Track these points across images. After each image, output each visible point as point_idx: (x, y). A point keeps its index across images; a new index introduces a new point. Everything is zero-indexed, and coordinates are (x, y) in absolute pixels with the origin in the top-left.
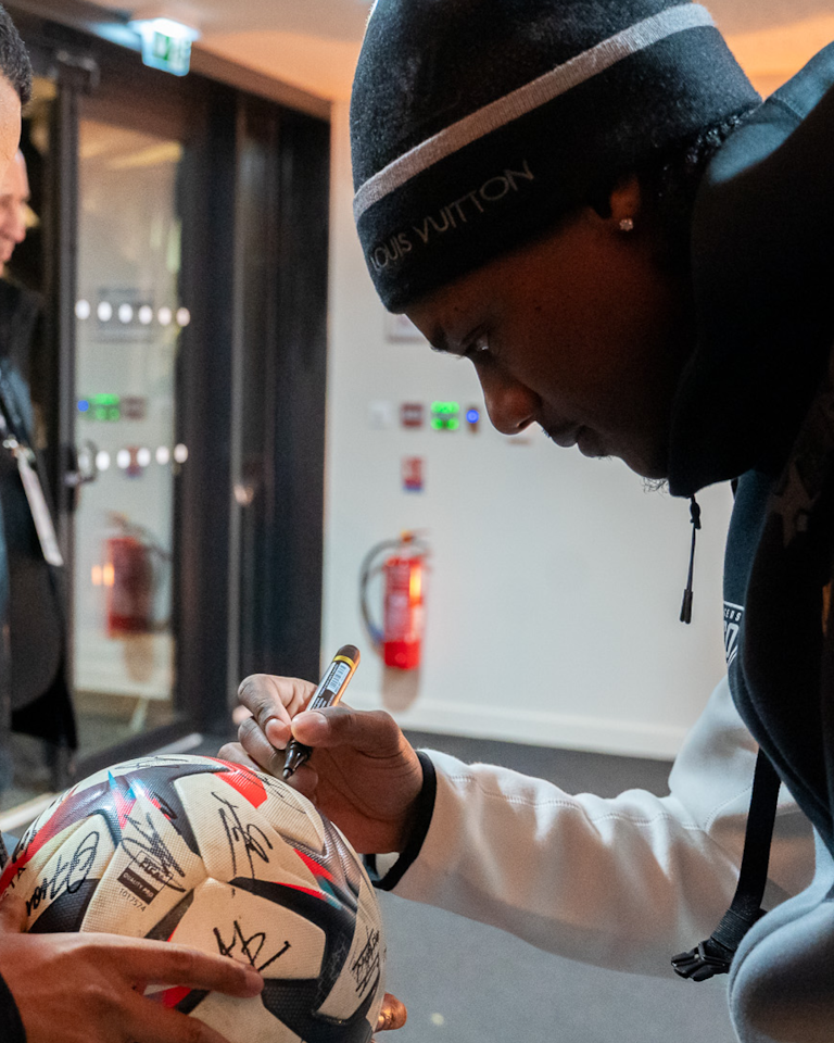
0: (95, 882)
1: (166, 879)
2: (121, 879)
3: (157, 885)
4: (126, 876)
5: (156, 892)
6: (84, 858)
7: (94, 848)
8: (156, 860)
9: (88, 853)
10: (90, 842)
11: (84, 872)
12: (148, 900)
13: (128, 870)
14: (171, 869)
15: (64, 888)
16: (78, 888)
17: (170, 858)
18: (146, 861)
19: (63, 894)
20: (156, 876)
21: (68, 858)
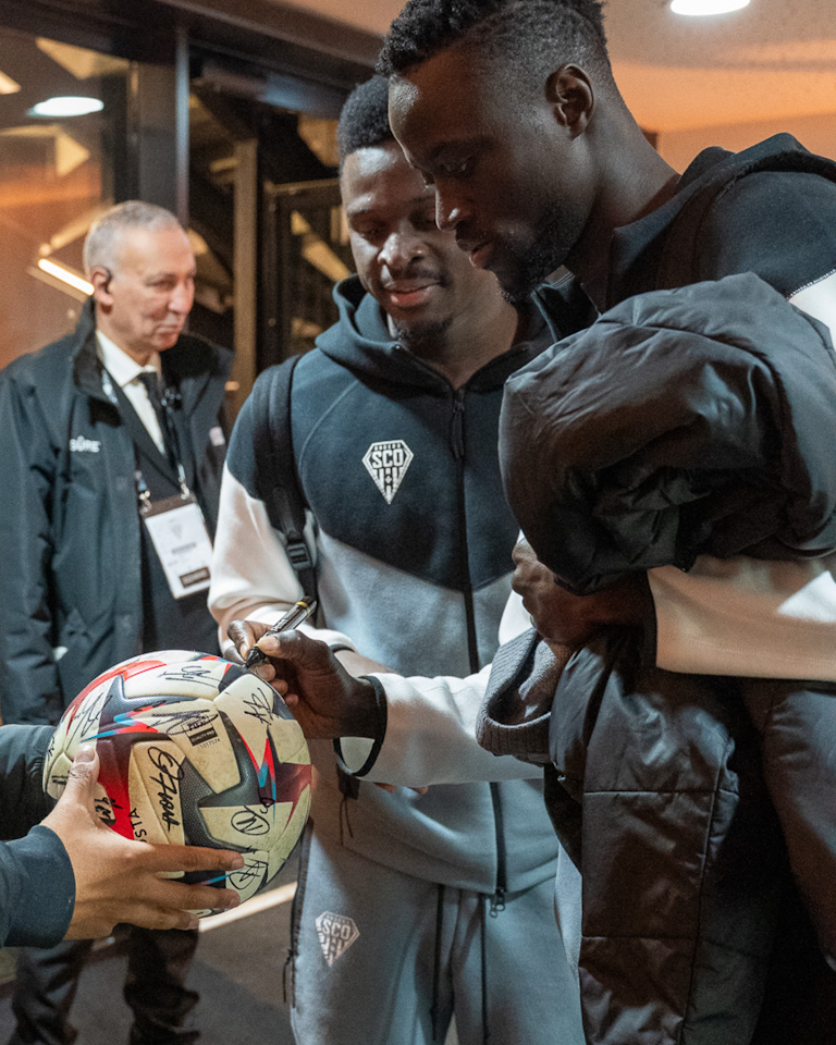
0: (186, 760)
1: (207, 720)
2: (194, 744)
3: (208, 726)
4: (193, 740)
5: (212, 729)
6: (164, 761)
7: (162, 753)
8: (192, 720)
9: (163, 758)
10: (155, 754)
11: (175, 764)
12: (215, 735)
13: (190, 738)
14: (202, 715)
15: (176, 782)
16: (183, 773)
17: (195, 712)
18: (190, 725)
19: (179, 784)
20: (202, 724)
21: (156, 772)
